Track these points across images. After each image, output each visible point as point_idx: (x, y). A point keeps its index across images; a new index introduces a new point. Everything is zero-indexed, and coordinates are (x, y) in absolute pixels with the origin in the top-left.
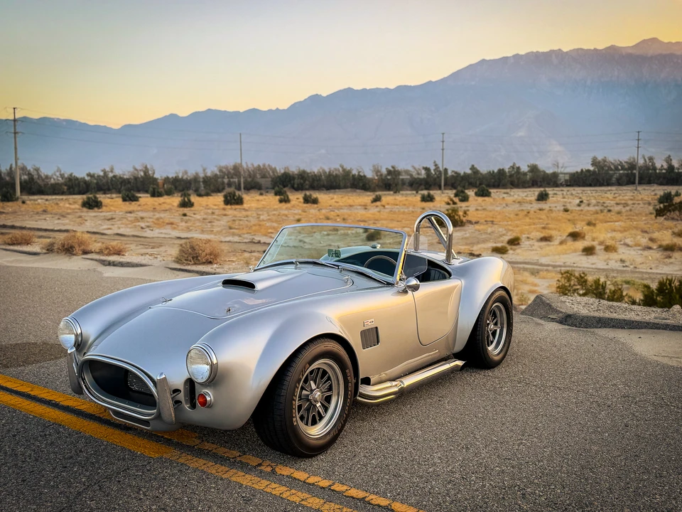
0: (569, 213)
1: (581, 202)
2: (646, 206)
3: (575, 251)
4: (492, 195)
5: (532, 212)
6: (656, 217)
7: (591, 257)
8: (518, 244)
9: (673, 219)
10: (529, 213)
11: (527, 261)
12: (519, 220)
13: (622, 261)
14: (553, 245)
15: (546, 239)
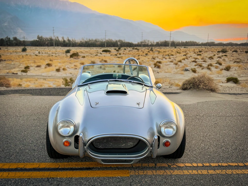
0: (38, 56)
1: (39, 52)
2: (63, 54)
3: (53, 70)
4: (1, 49)
5: (24, 56)
6: (70, 58)
7: (59, 72)
8: (29, 69)
9: (75, 58)
10: (23, 56)
11: (37, 75)
12: (21, 59)
13: (71, 73)
14: (42, 69)
15: (38, 66)
